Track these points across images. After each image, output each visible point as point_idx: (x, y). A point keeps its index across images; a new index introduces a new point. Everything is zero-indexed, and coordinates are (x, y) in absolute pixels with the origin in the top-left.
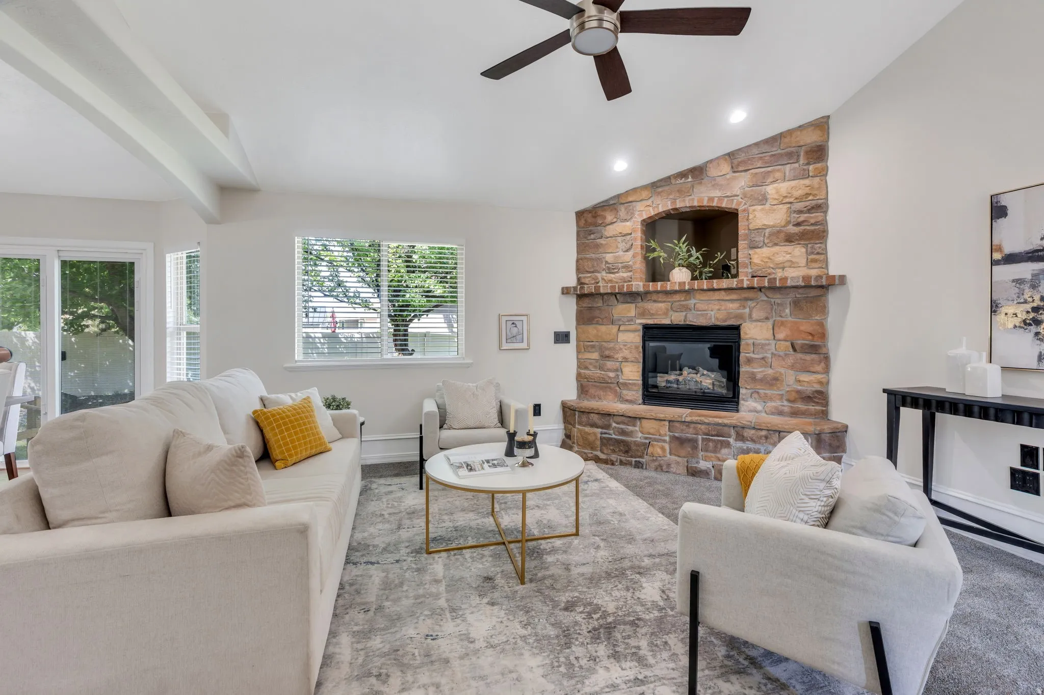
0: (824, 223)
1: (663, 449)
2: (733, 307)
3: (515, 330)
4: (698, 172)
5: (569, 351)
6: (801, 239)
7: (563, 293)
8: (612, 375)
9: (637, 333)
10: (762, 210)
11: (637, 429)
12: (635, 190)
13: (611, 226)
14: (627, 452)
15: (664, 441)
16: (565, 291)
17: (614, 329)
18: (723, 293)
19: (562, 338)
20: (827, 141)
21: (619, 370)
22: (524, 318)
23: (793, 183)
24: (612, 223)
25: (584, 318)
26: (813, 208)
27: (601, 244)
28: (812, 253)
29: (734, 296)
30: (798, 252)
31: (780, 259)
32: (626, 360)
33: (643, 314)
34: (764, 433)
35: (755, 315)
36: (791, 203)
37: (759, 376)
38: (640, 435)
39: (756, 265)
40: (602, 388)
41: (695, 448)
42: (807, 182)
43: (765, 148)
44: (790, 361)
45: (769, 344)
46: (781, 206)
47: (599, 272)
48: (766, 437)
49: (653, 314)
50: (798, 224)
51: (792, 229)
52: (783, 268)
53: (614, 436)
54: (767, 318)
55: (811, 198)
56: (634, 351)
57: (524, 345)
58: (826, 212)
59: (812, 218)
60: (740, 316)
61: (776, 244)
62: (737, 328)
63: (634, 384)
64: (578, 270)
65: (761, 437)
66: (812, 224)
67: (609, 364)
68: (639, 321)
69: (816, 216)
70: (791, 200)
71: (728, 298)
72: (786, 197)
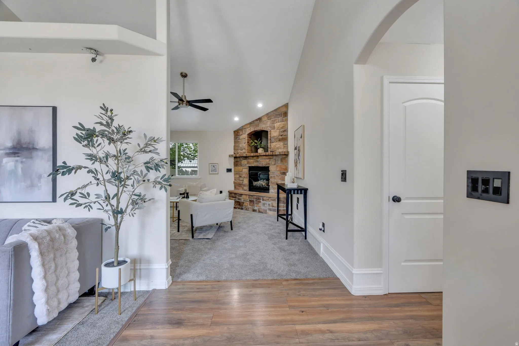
1: (247, 204)
2: (268, 161)
3: (214, 168)
4: (260, 119)
5: (232, 174)
6: (282, 140)
7: (230, 157)
8: (241, 182)
9: (247, 169)
10: (274, 131)
11: (242, 198)
12: (246, 125)
13: (241, 136)
14: (239, 205)
15: (248, 201)
16: (230, 156)
17: (242, 168)
18: (265, 156)
19: (229, 170)
20: (287, 111)
21: (243, 181)
22: (217, 165)
23: (280, 123)
24: (241, 135)
25: (236, 164)
26: (284, 131)
27: (240, 141)
28: (284, 144)
29: (267, 158)
30: (281, 144)
31: (277, 146)
32: (244, 177)
33: (248, 163)
34: (268, 198)
35: (272, 163)
36: (279, 129)
37: (273, 182)
38: (243, 200)
40: (239, 186)
41: (254, 203)
42: (283, 123)
43: (274, 112)
44: (280, 177)
45: (275, 172)
46: (277, 130)
47: (238, 150)
48: (268, 199)
49: (250, 163)
51: (281, 137)
52: (278, 149)
53: (237, 200)
54: (275, 164)
55: (284, 128)
56: (247, 174)
57: (217, 173)
58: (287, 132)
59: (284, 134)
60: (269, 164)
61: (277, 142)
62: (268, 167)
63: (246, 185)
64: (235, 149)
65: (267, 199)
66: (284, 136)
67: (241, 179)
68: (248, 165)
69: (285, 133)
70: (280, 128)
72: (278, 127)
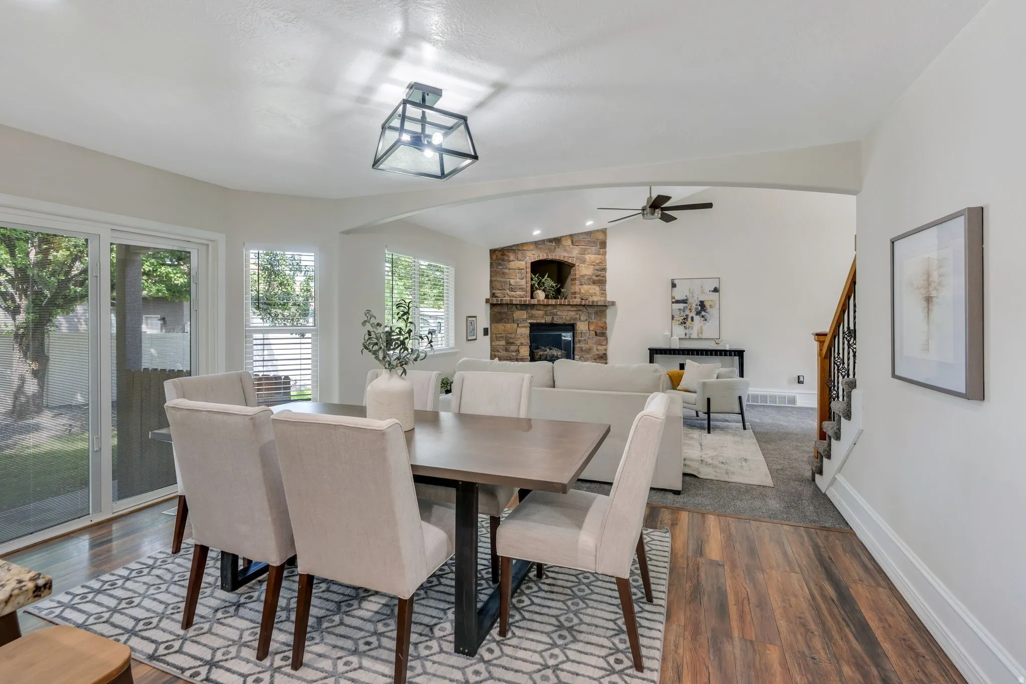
0: (604, 277)
2: (573, 313)
3: (472, 327)
4: (557, 241)
6: (597, 283)
7: (482, 303)
8: (514, 353)
9: (527, 328)
10: (584, 266)
12: (527, 243)
16: (484, 301)
17: (515, 325)
19: (486, 332)
20: (606, 240)
21: (518, 351)
23: (595, 256)
24: (513, 261)
25: (496, 318)
26: (602, 269)
27: (507, 273)
28: (601, 290)
29: (574, 309)
30: (595, 289)
31: (591, 291)
32: (522, 344)
33: (531, 317)
35: (582, 319)
37: (583, 349)
39: (582, 293)
42: (599, 256)
43: (584, 236)
44: (595, 340)
45: (587, 333)
46: (591, 266)
47: (506, 290)
49: (536, 317)
50: (597, 276)
51: (594, 277)
52: (592, 296)
54: (586, 320)
55: (601, 264)
56: (526, 339)
58: (606, 272)
59: (601, 274)
60: (576, 319)
61: (589, 284)
62: (574, 325)
64: (491, 288)
66: (601, 277)
67: (513, 348)
68: (529, 321)
69: (603, 273)
70: (595, 264)
71: (571, 309)
72: (593, 262)
